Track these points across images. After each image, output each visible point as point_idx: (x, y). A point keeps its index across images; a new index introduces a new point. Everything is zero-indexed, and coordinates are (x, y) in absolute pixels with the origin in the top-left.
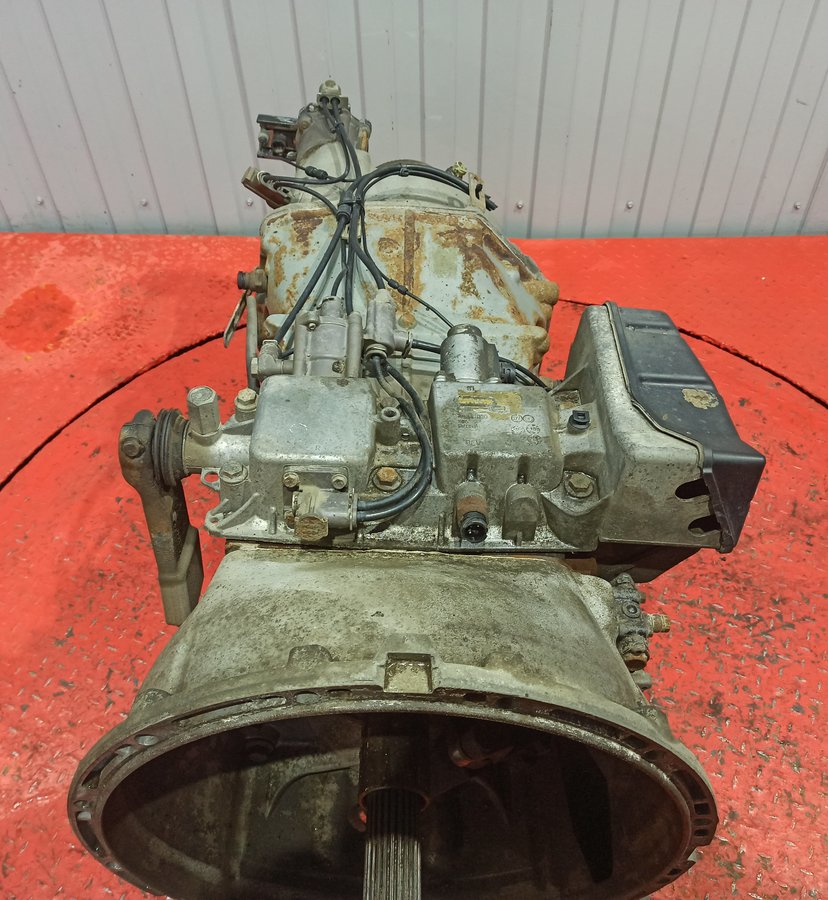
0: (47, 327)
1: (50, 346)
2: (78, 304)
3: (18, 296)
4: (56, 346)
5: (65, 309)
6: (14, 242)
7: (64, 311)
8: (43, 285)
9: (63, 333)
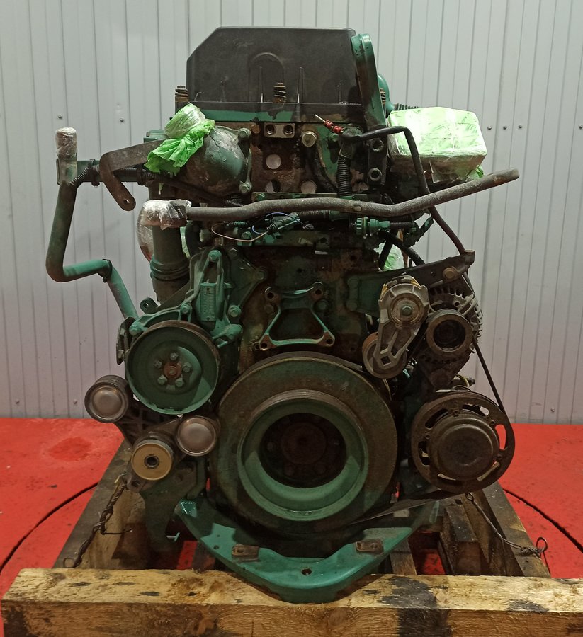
0: (77, 452)
1: (79, 459)
2: (93, 444)
3: (60, 441)
4: (82, 459)
5: (87, 446)
6: (57, 421)
7: (86, 446)
8: (74, 437)
9: (86, 455)
